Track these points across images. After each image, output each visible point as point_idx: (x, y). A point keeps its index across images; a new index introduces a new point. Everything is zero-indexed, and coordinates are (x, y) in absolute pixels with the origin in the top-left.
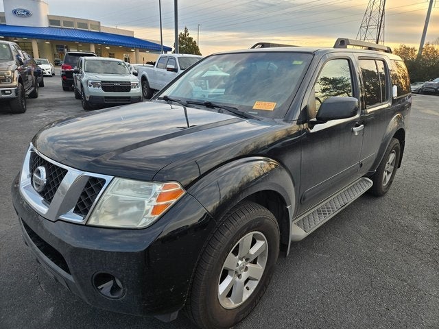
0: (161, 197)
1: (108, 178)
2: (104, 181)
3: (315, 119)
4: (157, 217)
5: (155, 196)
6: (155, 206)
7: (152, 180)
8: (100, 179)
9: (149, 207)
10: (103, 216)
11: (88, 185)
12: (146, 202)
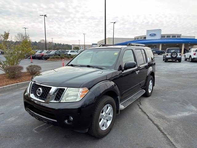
0: (83, 92)
1: (66, 88)
2: (64, 89)
3: (123, 69)
4: (82, 98)
5: (81, 92)
6: (81, 95)
7: (80, 88)
8: (63, 89)
9: (79, 95)
10: (64, 99)
11: (59, 91)
12: (78, 94)
